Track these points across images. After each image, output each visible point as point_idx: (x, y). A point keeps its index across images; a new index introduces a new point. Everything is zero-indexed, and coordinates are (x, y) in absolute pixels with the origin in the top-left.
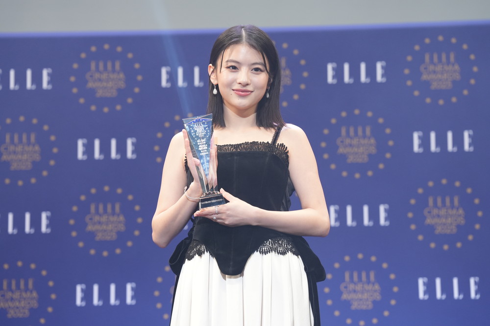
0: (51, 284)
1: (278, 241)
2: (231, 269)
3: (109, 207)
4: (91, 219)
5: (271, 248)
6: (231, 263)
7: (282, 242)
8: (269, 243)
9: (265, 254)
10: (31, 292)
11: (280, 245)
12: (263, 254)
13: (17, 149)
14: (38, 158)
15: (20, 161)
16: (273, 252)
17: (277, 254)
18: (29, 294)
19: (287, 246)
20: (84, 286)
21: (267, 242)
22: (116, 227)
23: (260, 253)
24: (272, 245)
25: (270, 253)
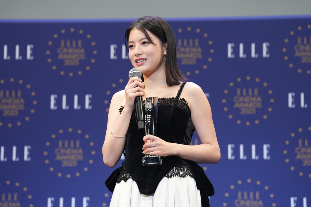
0: (30, 197)
1: (181, 168)
2: (147, 190)
3: (72, 143)
4: (59, 151)
5: (175, 173)
6: (148, 186)
7: (183, 169)
8: (174, 170)
9: (170, 178)
10: (16, 202)
11: (182, 171)
12: (169, 178)
13: (8, 101)
14: (22, 108)
15: (10, 109)
16: (177, 176)
17: (179, 177)
18: (14, 204)
19: (187, 171)
20: (53, 199)
21: (172, 170)
22: (77, 157)
23: (167, 177)
24: (176, 171)
25: (173, 177)
